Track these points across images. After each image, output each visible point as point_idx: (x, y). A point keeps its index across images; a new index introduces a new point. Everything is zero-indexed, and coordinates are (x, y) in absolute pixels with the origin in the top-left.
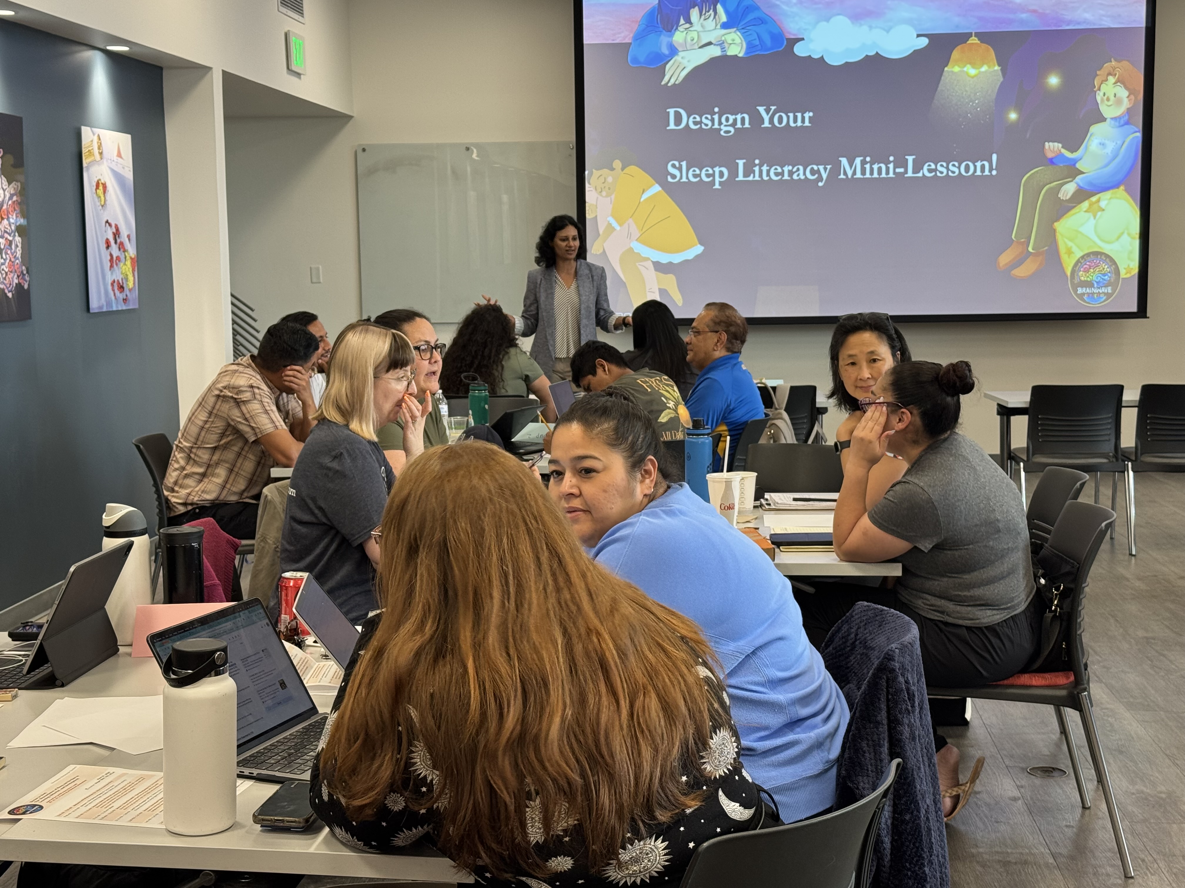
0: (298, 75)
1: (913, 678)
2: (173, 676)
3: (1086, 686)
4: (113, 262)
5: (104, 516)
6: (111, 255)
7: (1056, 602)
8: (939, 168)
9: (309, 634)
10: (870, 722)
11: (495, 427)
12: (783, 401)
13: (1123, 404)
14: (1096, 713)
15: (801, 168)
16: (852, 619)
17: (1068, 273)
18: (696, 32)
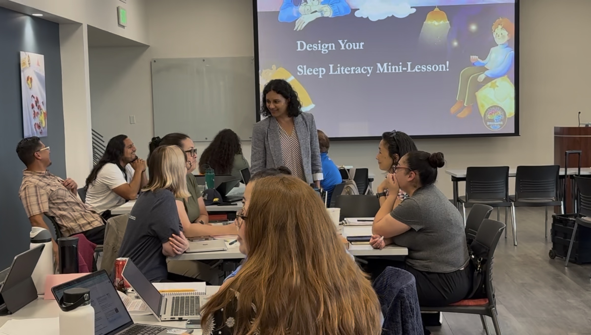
0: (123, 27)
1: (413, 301)
2: (64, 306)
3: (494, 305)
4: (35, 115)
5: (31, 233)
6: (34, 111)
7: (479, 266)
8: (423, 68)
9: (129, 287)
10: (393, 322)
11: (217, 189)
12: (353, 176)
13: (509, 175)
14: (499, 318)
15: (359, 68)
16: (385, 275)
17: (483, 116)
18: (309, 7)
